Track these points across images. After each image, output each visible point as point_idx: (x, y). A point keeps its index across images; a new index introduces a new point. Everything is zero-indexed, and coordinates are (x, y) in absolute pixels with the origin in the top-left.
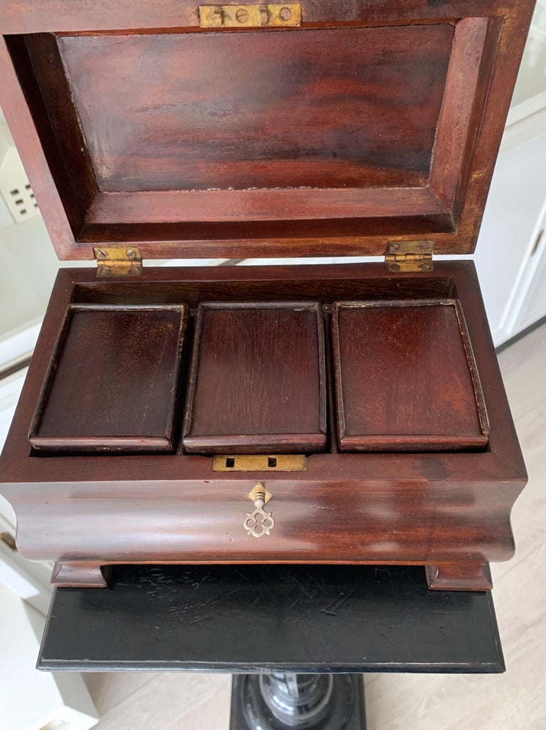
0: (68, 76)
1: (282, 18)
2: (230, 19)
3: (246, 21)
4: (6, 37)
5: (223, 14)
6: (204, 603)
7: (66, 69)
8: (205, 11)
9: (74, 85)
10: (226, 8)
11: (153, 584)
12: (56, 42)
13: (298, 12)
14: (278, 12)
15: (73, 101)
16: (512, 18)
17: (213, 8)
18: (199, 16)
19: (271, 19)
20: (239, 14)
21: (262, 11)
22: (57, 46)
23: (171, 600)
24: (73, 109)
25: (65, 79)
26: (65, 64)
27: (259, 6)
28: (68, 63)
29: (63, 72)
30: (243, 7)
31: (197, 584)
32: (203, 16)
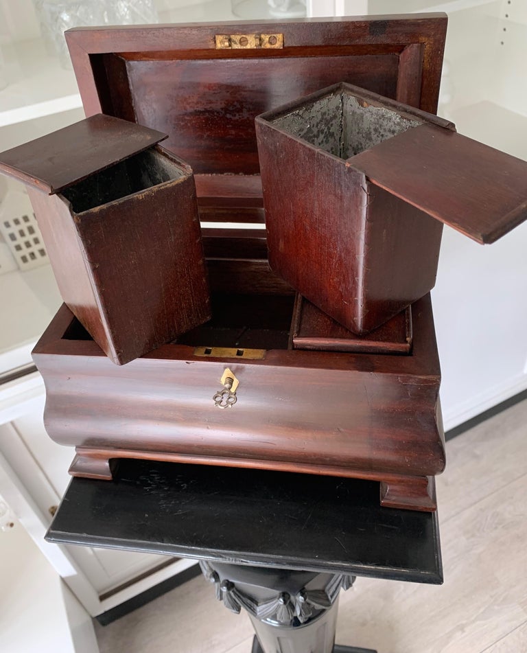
0: (131, 88)
1: (271, 43)
2: (236, 43)
3: (247, 45)
4: (90, 55)
5: (230, 40)
6: (188, 499)
7: (130, 83)
8: (219, 38)
9: (135, 94)
10: (233, 37)
11: (149, 482)
12: (125, 65)
13: (281, 39)
14: (268, 39)
15: (133, 105)
16: (430, 44)
17: (225, 36)
18: (215, 42)
19: (263, 44)
20: (242, 40)
21: (256, 38)
22: (126, 68)
23: (162, 495)
24: (133, 111)
25: (129, 90)
26: (130, 80)
27: (254, 35)
28: (132, 78)
29: (128, 85)
30: (244, 36)
31: (185, 485)
32: (218, 42)
